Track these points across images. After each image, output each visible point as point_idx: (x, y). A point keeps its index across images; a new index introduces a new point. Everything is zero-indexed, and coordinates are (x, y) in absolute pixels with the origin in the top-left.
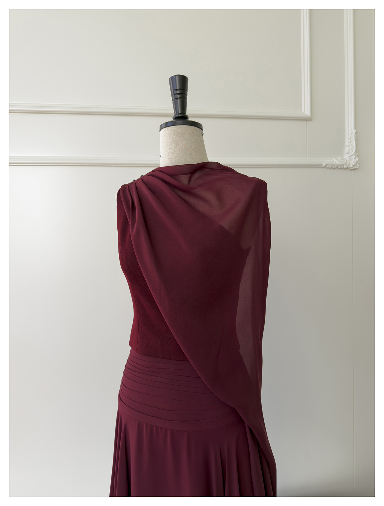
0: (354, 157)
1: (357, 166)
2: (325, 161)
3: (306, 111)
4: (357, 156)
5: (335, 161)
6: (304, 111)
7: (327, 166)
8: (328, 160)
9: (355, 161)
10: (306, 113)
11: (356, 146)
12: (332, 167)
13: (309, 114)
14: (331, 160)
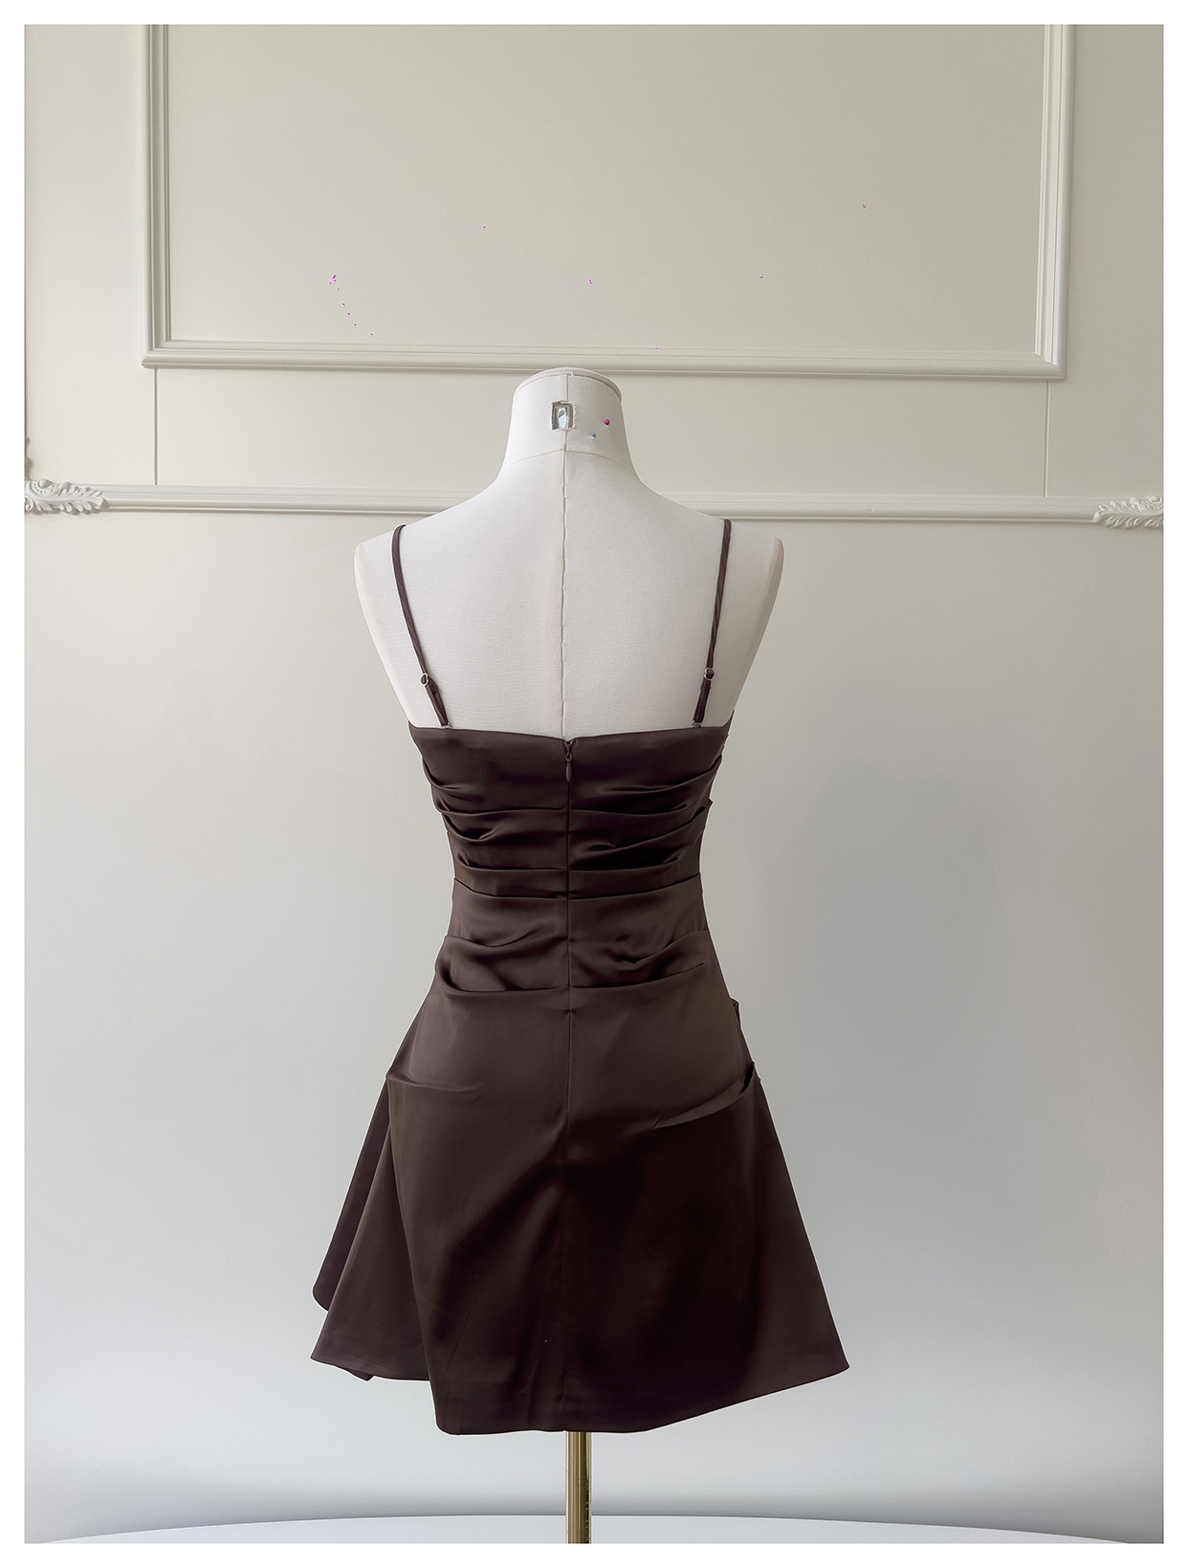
2: (1100, 505)
3: (1048, 353)
5: (1136, 506)
6: (1039, 355)
7: (1108, 522)
8: (1112, 503)
10: (1047, 358)
12: (1123, 524)
13: (1055, 363)
14: (1124, 503)
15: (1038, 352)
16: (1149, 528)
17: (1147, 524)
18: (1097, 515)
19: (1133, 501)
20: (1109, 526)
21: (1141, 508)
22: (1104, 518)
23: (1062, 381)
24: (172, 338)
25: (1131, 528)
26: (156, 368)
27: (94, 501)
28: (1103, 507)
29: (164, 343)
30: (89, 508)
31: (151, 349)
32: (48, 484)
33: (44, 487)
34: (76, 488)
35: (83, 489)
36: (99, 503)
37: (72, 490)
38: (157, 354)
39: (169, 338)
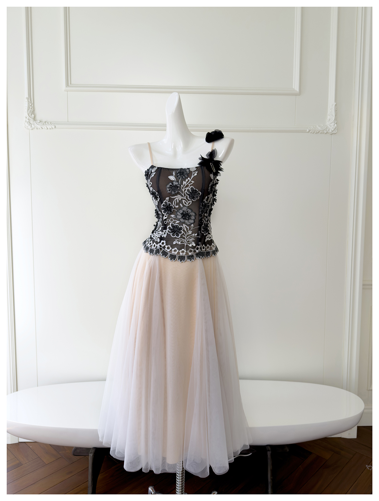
0: (333, 124)
1: (335, 131)
3: (296, 88)
4: (336, 123)
7: (311, 131)
8: (312, 127)
9: (334, 127)
11: (336, 115)
12: (314, 132)
13: (298, 90)
14: (315, 127)
15: (293, 87)
16: (321, 133)
17: (321, 132)
18: (308, 130)
19: (317, 126)
20: (311, 133)
21: (319, 128)
22: (309, 131)
23: (300, 95)
24: (72, 83)
25: (316, 133)
26: (67, 91)
27: (52, 126)
28: (310, 128)
29: (69, 85)
30: (51, 128)
31: (66, 87)
32: (40, 121)
33: (39, 123)
34: (48, 123)
35: (49, 123)
36: (53, 127)
37: (46, 123)
38: (68, 88)
39: (71, 84)
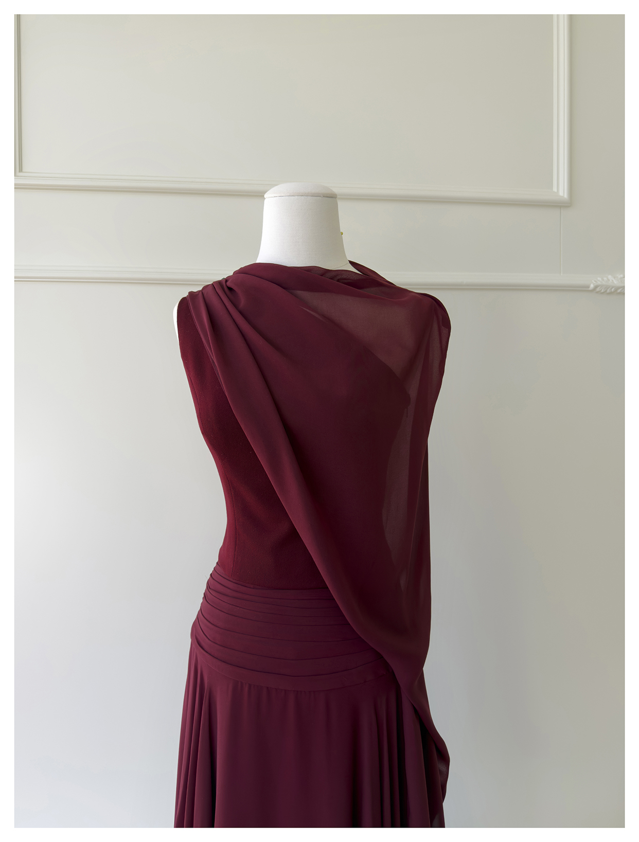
3: (561, 191)
5: (612, 280)
6: (556, 191)
7: (598, 289)
8: (599, 279)
10: (561, 194)
12: (606, 291)
13: (566, 197)
14: (607, 279)
15: (555, 189)
16: (618, 293)
18: (592, 286)
19: (610, 277)
20: (597, 292)
22: (596, 287)
23: (570, 207)
24: (23, 171)
25: (611, 293)
28: (595, 281)
29: (18, 172)
38: (17, 181)
